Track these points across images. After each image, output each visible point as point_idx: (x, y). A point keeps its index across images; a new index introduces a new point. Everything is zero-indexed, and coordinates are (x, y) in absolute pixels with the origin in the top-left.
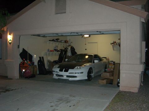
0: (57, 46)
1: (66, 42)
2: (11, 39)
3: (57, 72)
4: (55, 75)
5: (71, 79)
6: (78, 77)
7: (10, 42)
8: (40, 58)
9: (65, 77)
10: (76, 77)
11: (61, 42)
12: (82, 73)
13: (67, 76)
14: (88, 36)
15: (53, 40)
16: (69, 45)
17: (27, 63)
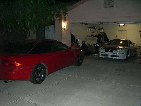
0: (94, 33)
1: (100, 29)
2: (66, 26)
3: (103, 52)
4: (101, 55)
5: (114, 58)
6: (120, 57)
7: (64, 28)
8: (82, 41)
9: (109, 57)
10: (118, 56)
11: (96, 29)
12: (123, 53)
13: (112, 56)
14: (123, 25)
15: (91, 27)
16: (102, 32)
17: (75, 46)
